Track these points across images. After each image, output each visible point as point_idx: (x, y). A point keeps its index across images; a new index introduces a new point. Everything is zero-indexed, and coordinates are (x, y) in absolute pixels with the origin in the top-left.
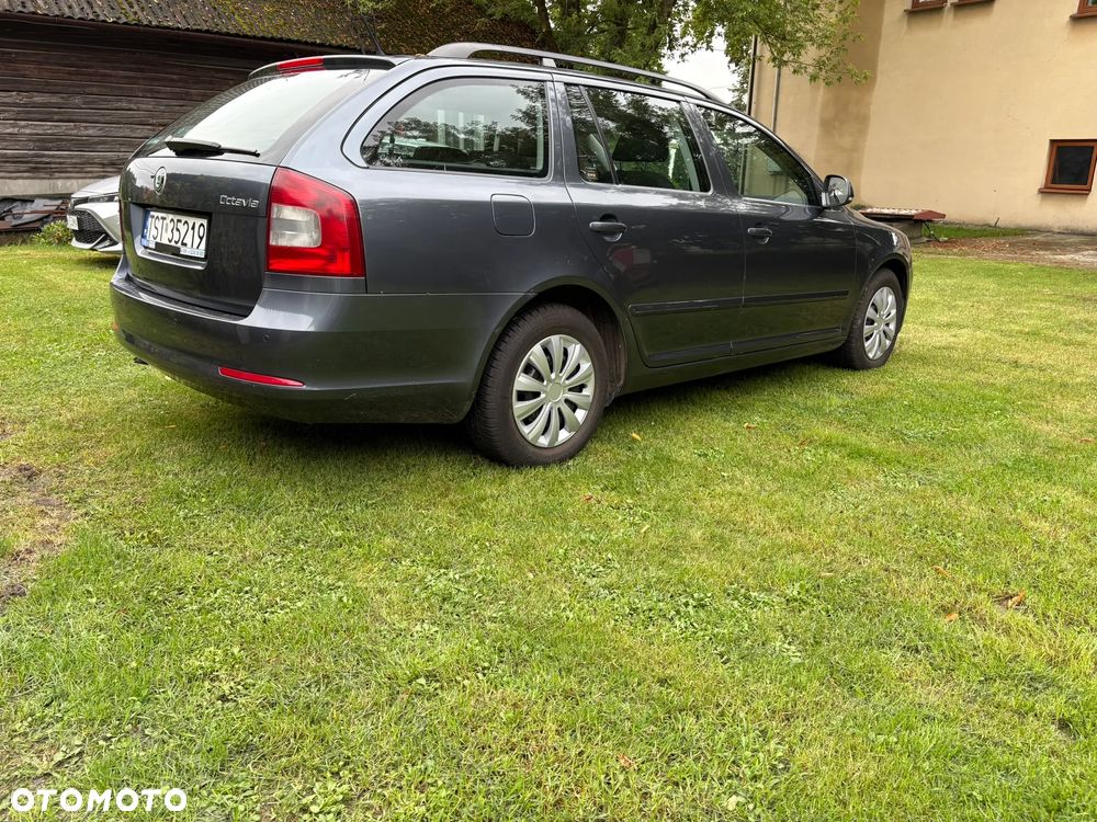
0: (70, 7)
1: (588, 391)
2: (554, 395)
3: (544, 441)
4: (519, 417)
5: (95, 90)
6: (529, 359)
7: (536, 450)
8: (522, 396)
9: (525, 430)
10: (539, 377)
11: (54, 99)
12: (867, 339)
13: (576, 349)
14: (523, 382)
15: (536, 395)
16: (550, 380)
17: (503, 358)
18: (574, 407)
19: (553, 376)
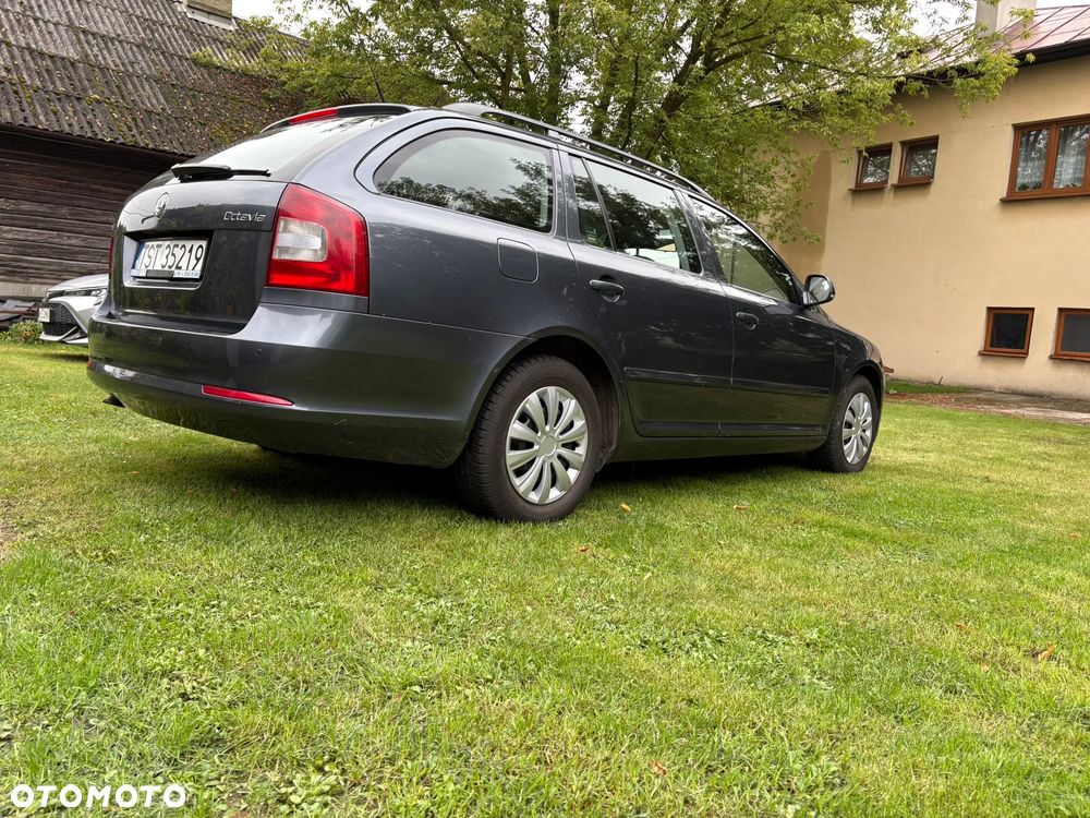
0: (70, 125)
1: (581, 450)
2: (547, 451)
3: (534, 497)
4: (511, 466)
5: (83, 203)
6: (524, 407)
7: (528, 506)
8: (517, 444)
9: (517, 481)
10: (534, 427)
11: (41, 208)
12: (846, 442)
13: (571, 405)
14: (517, 429)
15: (529, 445)
16: (544, 432)
17: (499, 402)
18: (567, 464)
19: (547, 428)
